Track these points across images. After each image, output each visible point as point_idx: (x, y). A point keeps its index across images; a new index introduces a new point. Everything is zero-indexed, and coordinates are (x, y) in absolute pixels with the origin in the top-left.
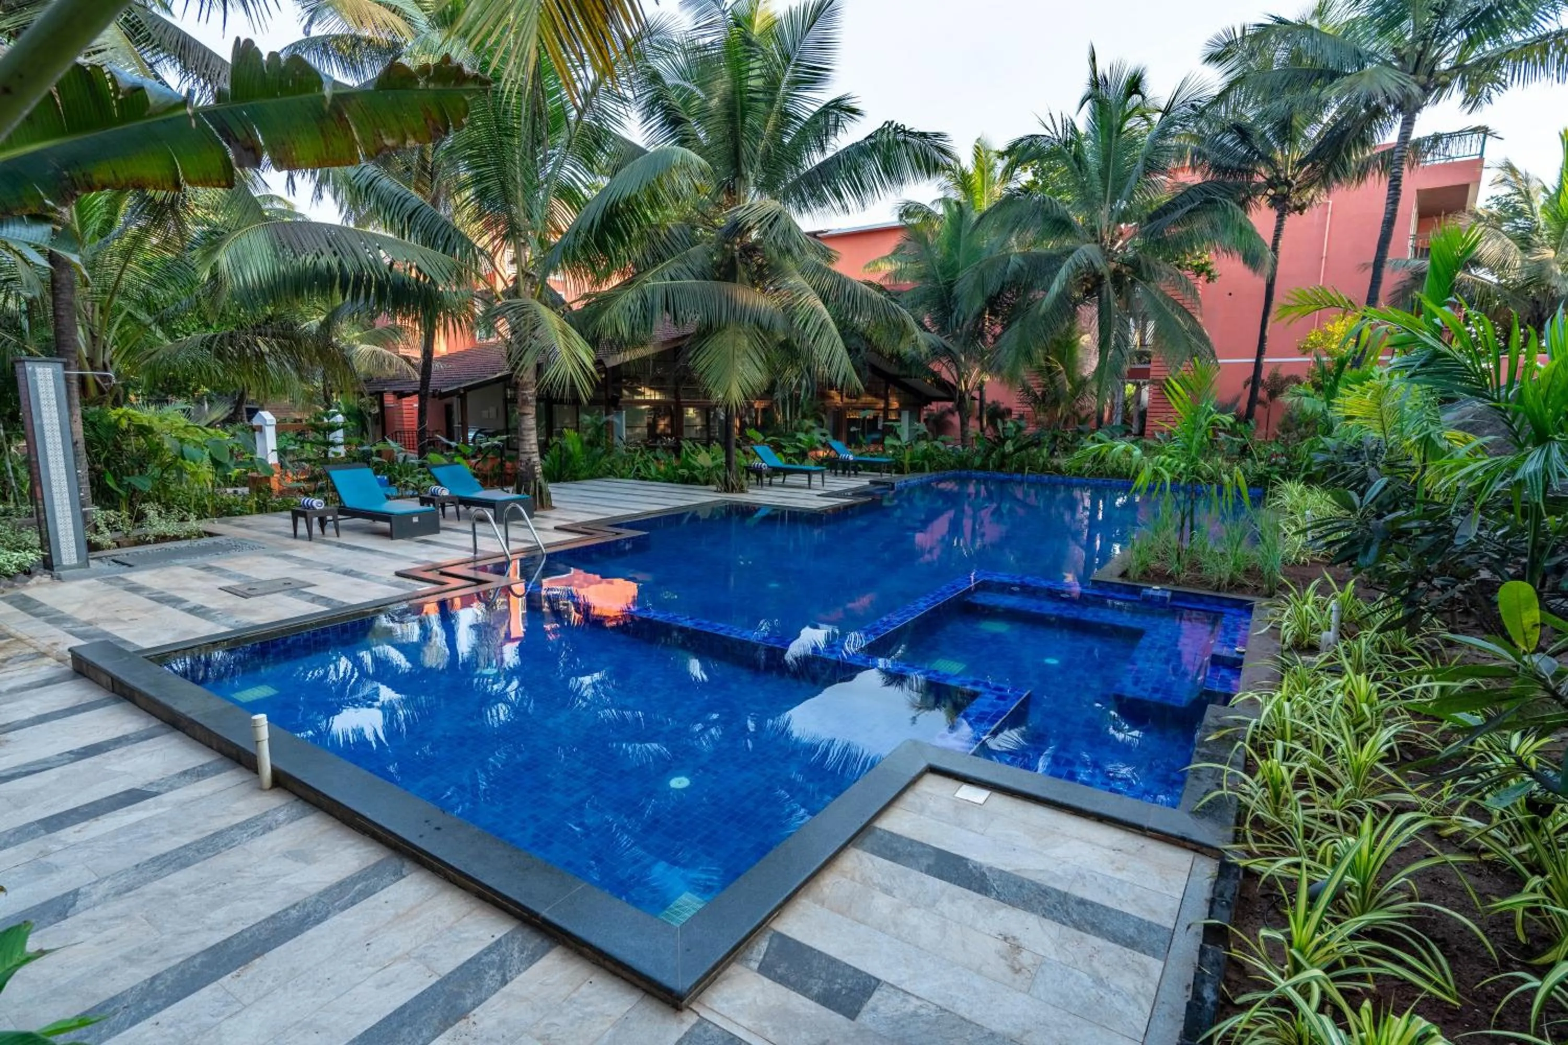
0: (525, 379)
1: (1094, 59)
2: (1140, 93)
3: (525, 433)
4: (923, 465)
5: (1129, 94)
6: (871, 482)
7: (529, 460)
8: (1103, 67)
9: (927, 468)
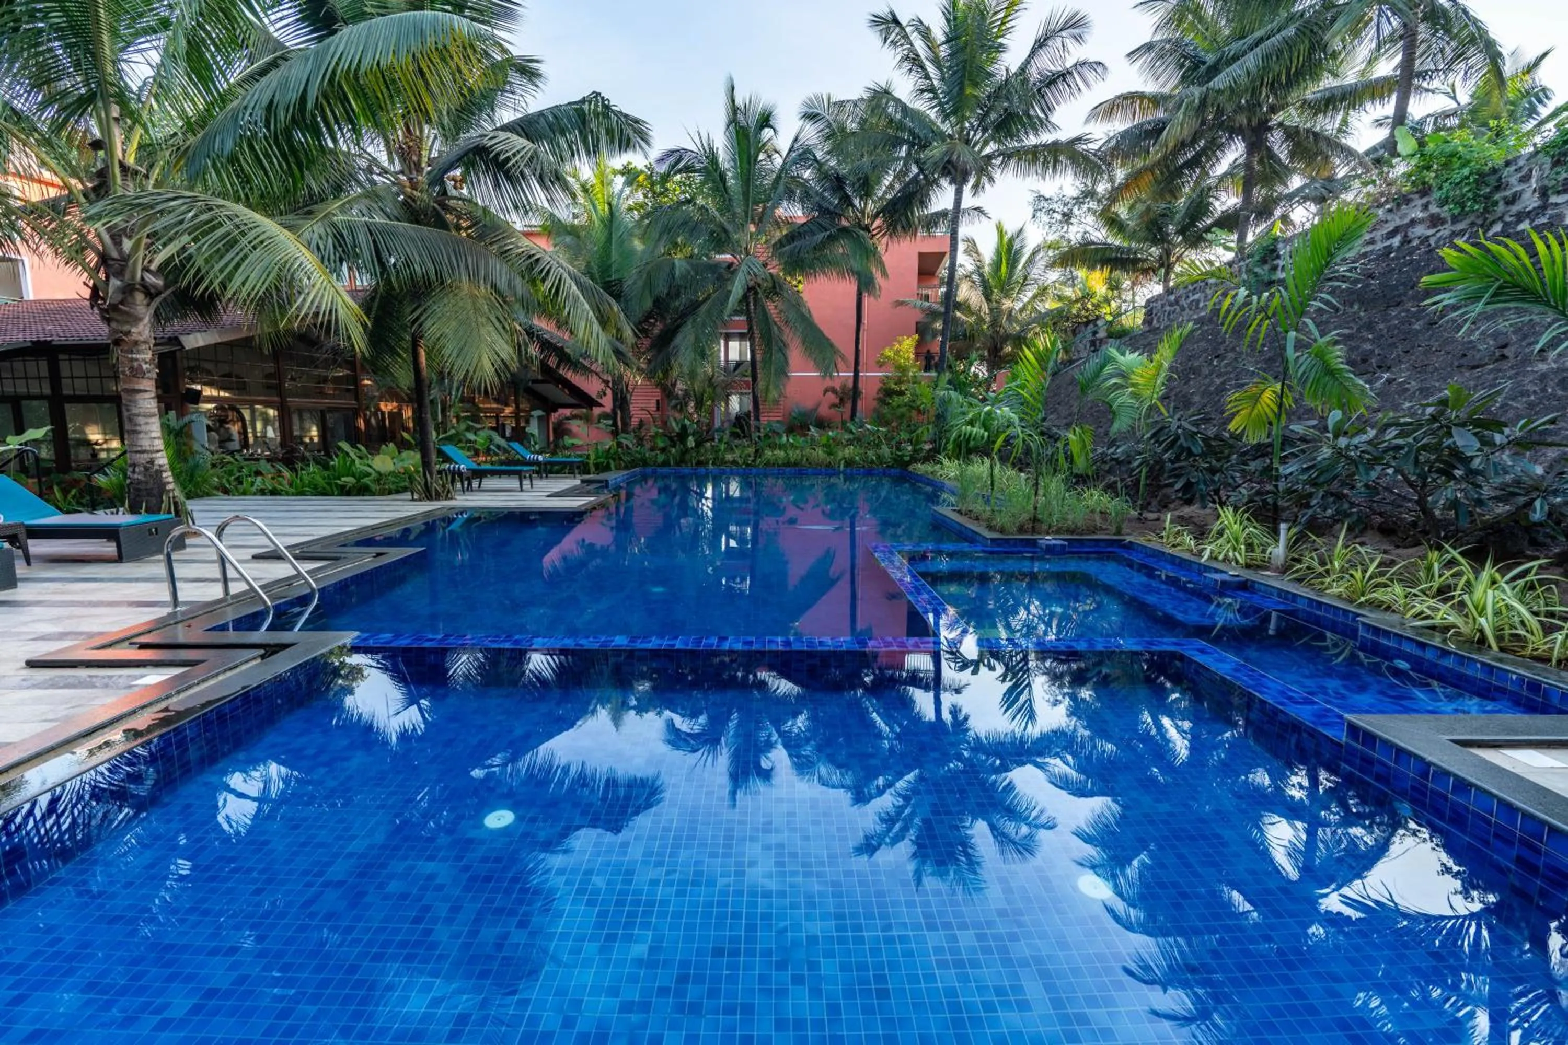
0: (135, 337)
1: (733, 89)
2: (771, 127)
3: (141, 420)
4: (608, 464)
5: (762, 128)
6: (583, 481)
7: (152, 462)
8: (739, 102)
9: (612, 466)
